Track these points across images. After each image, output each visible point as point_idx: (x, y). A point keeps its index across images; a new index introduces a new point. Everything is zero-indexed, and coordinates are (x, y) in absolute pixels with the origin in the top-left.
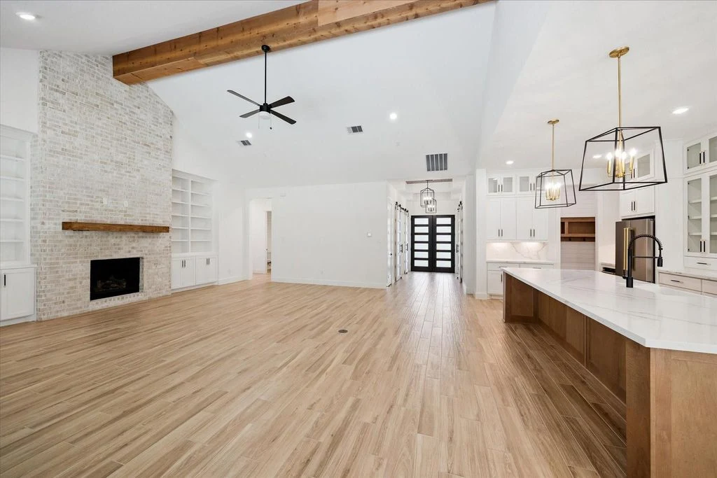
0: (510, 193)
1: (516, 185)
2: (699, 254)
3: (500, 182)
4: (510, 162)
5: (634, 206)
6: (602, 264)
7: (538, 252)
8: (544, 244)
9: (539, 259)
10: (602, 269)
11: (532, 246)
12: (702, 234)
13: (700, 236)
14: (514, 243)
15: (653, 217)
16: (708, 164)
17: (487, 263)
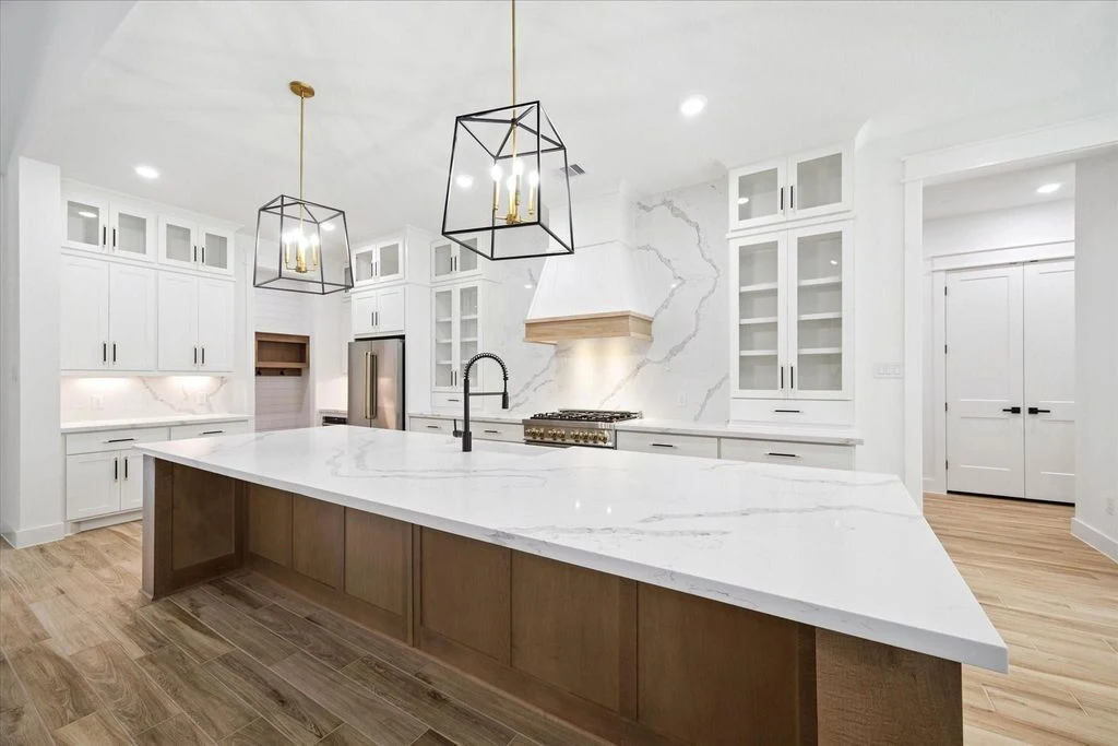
0: (139, 256)
1: (156, 237)
2: (447, 389)
3: (108, 220)
4: (147, 173)
5: (375, 319)
6: (321, 412)
7: (208, 396)
8: (223, 380)
9: (210, 410)
10: (321, 420)
11: (197, 384)
12: (452, 362)
13: (450, 365)
14: (149, 377)
15: (403, 337)
16: (458, 274)
17: (65, 434)
